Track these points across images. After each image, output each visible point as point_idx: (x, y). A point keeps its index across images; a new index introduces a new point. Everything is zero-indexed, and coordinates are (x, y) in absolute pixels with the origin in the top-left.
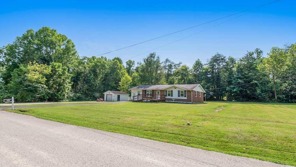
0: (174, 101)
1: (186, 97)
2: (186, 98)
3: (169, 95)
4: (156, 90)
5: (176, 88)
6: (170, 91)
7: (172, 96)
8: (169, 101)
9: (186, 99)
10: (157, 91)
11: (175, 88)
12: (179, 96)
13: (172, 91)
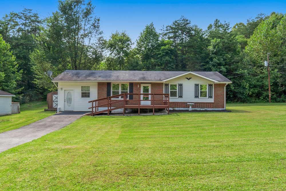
0: (190, 109)
1: (212, 97)
2: (212, 100)
3: (173, 94)
4: (140, 84)
5: (190, 78)
6: (176, 86)
7: (181, 97)
8: (176, 109)
9: (213, 102)
10: (142, 86)
11: (187, 79)
12: (197, 97)
13: (181, 85)
